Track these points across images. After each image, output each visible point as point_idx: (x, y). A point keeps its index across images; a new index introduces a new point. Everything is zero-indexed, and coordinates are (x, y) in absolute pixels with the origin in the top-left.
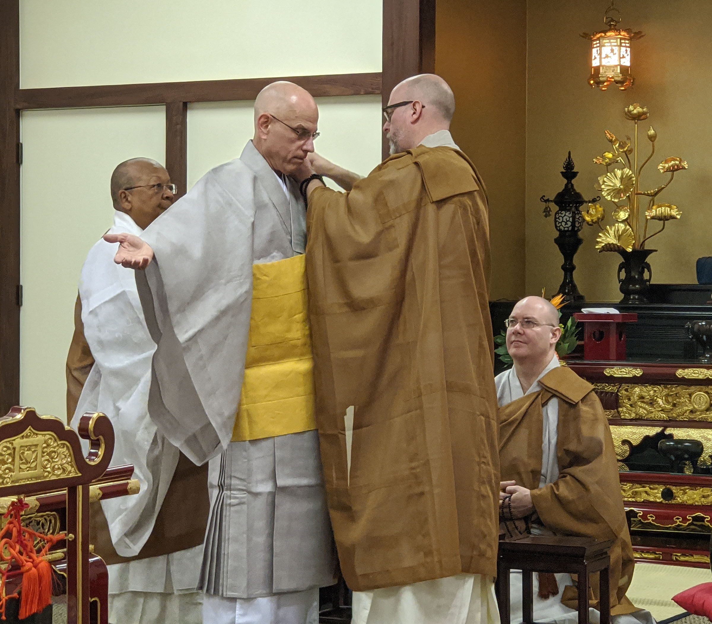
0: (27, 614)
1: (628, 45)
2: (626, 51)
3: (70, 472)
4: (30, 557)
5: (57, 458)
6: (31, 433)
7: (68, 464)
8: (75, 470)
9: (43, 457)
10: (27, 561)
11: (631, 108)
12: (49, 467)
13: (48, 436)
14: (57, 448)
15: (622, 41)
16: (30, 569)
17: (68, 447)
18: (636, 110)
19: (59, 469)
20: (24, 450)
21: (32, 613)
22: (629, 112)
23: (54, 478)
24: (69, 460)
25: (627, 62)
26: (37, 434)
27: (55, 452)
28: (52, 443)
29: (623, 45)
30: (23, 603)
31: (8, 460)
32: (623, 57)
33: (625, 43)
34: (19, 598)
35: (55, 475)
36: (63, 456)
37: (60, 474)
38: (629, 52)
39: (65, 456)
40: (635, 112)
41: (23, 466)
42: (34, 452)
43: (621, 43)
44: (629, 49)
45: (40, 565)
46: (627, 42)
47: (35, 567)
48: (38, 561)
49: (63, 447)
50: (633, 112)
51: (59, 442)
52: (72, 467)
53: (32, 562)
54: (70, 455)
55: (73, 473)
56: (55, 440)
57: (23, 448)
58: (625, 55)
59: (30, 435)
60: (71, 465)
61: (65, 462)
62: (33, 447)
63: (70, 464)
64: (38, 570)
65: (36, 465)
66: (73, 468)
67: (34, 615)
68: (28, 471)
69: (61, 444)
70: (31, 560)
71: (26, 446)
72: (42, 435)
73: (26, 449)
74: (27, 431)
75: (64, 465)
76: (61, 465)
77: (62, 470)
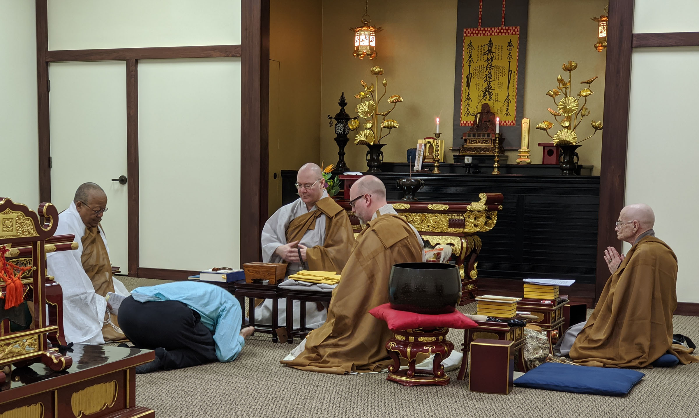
0: (9, 307)
1: (374, 35)
2: (373, 38)
3: (33, 234)
4: (11, 278)
5: (25, 226)
6: (9, 212)
7: (31, 229)
8: (36, 233)
9: (16, 225)
10: (8, 279)
11: (374, 68)
12: (21, 231)
13: (20, 214)
14: (25, 220)
15: (371, 33)
16: (10, 283)
17: (31, 221)
18: (377, 69)
19: (26, 232)
21: (12, 306)
22: (373, 70)
23: (23, 236)
24: (32, 227)
25: (373, 44)
26: (12, 213)
27: (23, 223)
28: (21, 218)
29: (371, 34)
30: (7, 301)
32: (371, 41)
33: (372, 33)
34: (5, 298)
35: (24, 235)
36: (29, 225)
37: (27, 235)
38: (374, 39)
39: (30, 225)
40: (376, 70)
41: (5, 229)
42: (11, 222)
43: (370, 33)
44: (374, 37)
45: (16, 282)
46: (374, 33)
47: (14, 283)
48: (15, 280)
49: (29, 220)
50: (375, 71)
52: (34, 231)
53: (12, 280)
54: (33, 224)
56: (24, 216)
57: (4, 219)
58: (373, 40)
60: (33, 230)
61: (29, 228)
62: (10, 219)
64: (15, 285)
65: (13, 229)
67: (13, 307)
68: (8, 232)
69: (27, 218)
70: (11, 279)
71: (7, 219)
72: (16, 213)
73: (6, 220)
74: (7, 211)
75: (29, 230)
76: (28, 230)
77: (28, 233)
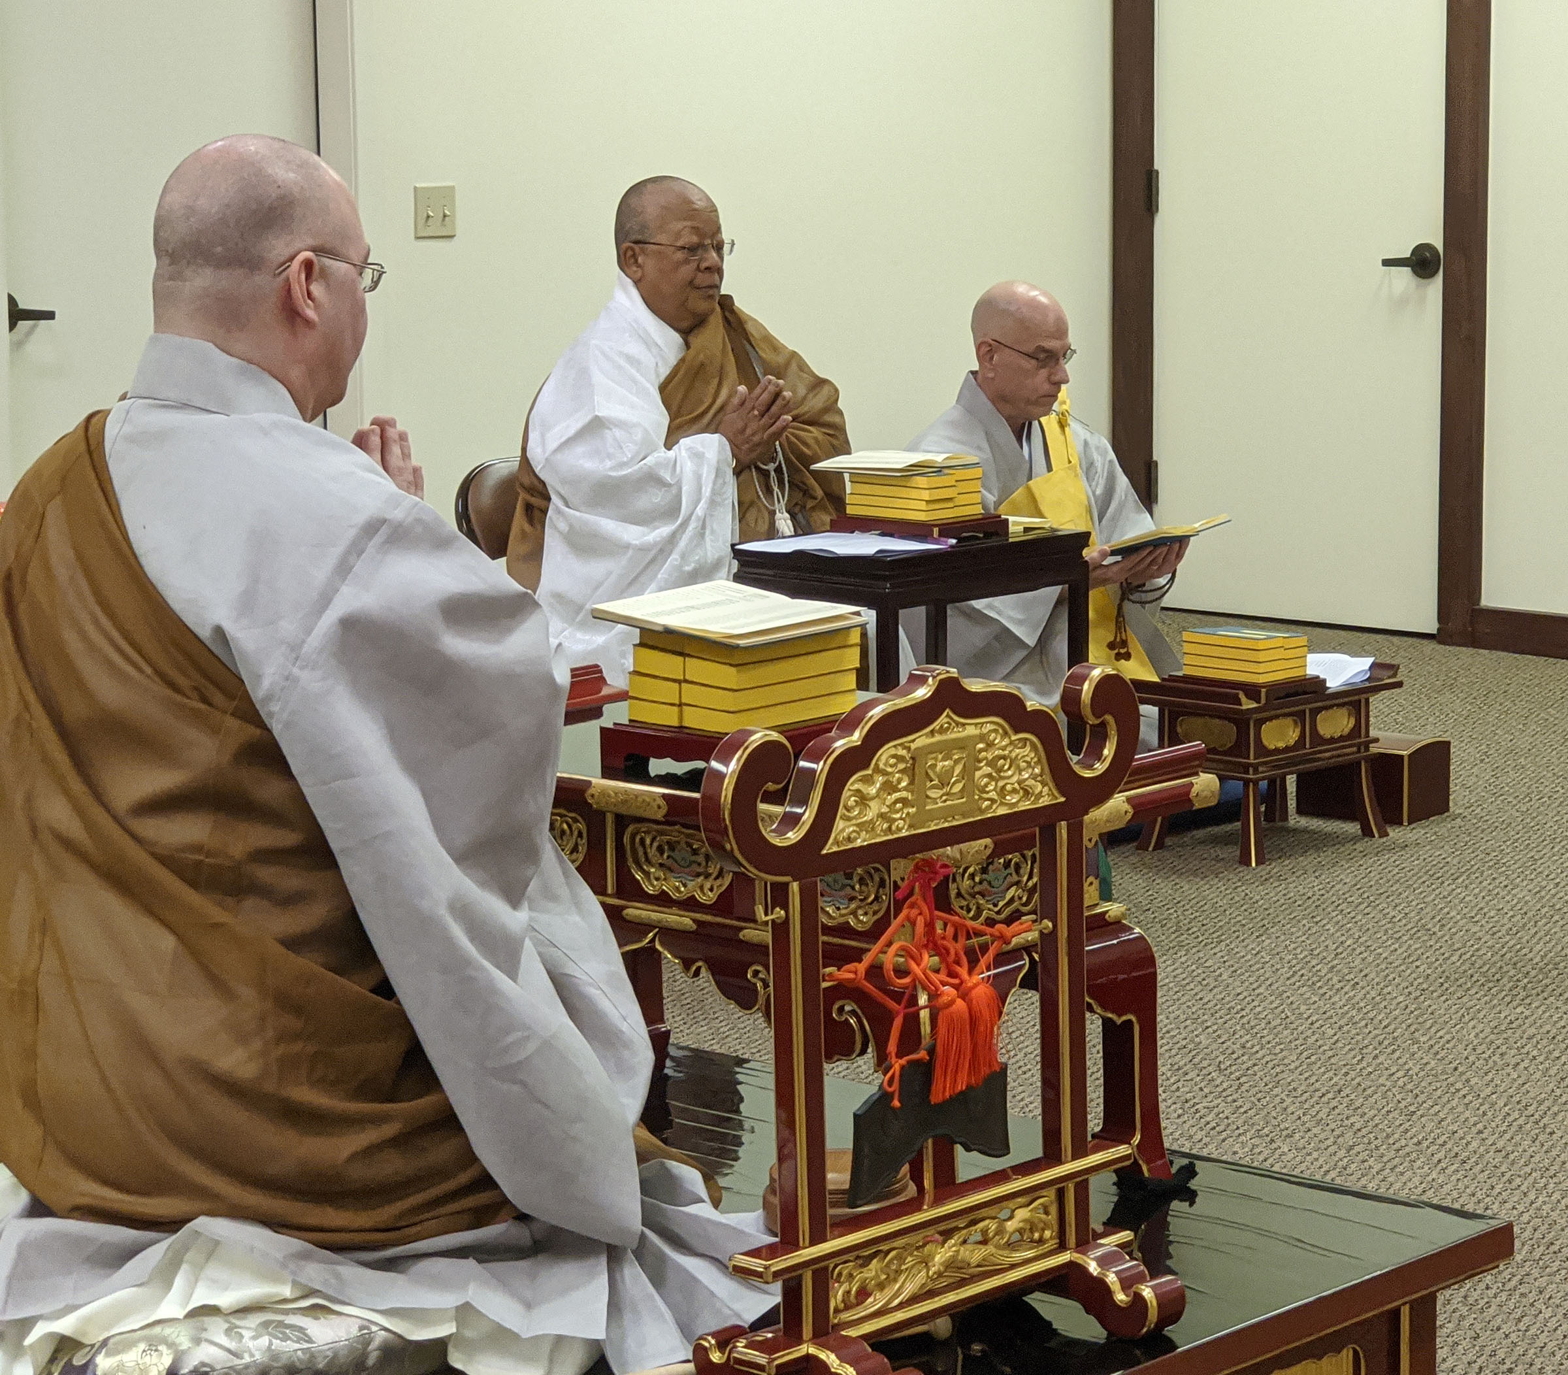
0: (948, 1095)
3: (1040, 795)
4: (954, 978)
5: (1009, 769)
6: (950, 724)
7: (1035, 779)
8: (1050, 790)
9: (977, 770)
12: (993, 791)
13: (990, 727)
14: (1009, 749)
16: (952, 1002)
17: (1033, 746)
19: (1014, 791)
20: (936, 759)
21: (957, 1091)
23: (1002, 811)
24: (1037, 771)
26: (964, 725)
27: (1004, 758)
28: (997, 741)
30: (938, 1072)
31: (899, 781)
34: (930, 1062)
35: (1006, 804)
36: (1024, 764)
37: (1018, 803)
39: (1029, 763)
41: (934, 794)
42: (957, 763)
45: (974, 993)
47: (963, 996)
48: (969, 984)
49: (1025, 746)
51: (1014, 738)
52: (1044, 784)
53: (956, 987)
54: (1039, 761)
55: (1046, 796)
56: (1006, 733)
57: (932, 756)
59: (948, 728)
60: (1040, 782)
61: (1027, 776)
62: (955, 753)
63: (1039, 778)
64: (971, 1004)
65: (963, 787)
66: (1046, 789)
67: (961, 1096)
68: (945, 801)
69: (1019, 740)
70: (956, 981)
71: (940, 754)
72: (976, 725)
73: (940, 757)
74: (943, 719)
75: (1026, 783)
76: (1019, 782)
77: (1021, 792)
